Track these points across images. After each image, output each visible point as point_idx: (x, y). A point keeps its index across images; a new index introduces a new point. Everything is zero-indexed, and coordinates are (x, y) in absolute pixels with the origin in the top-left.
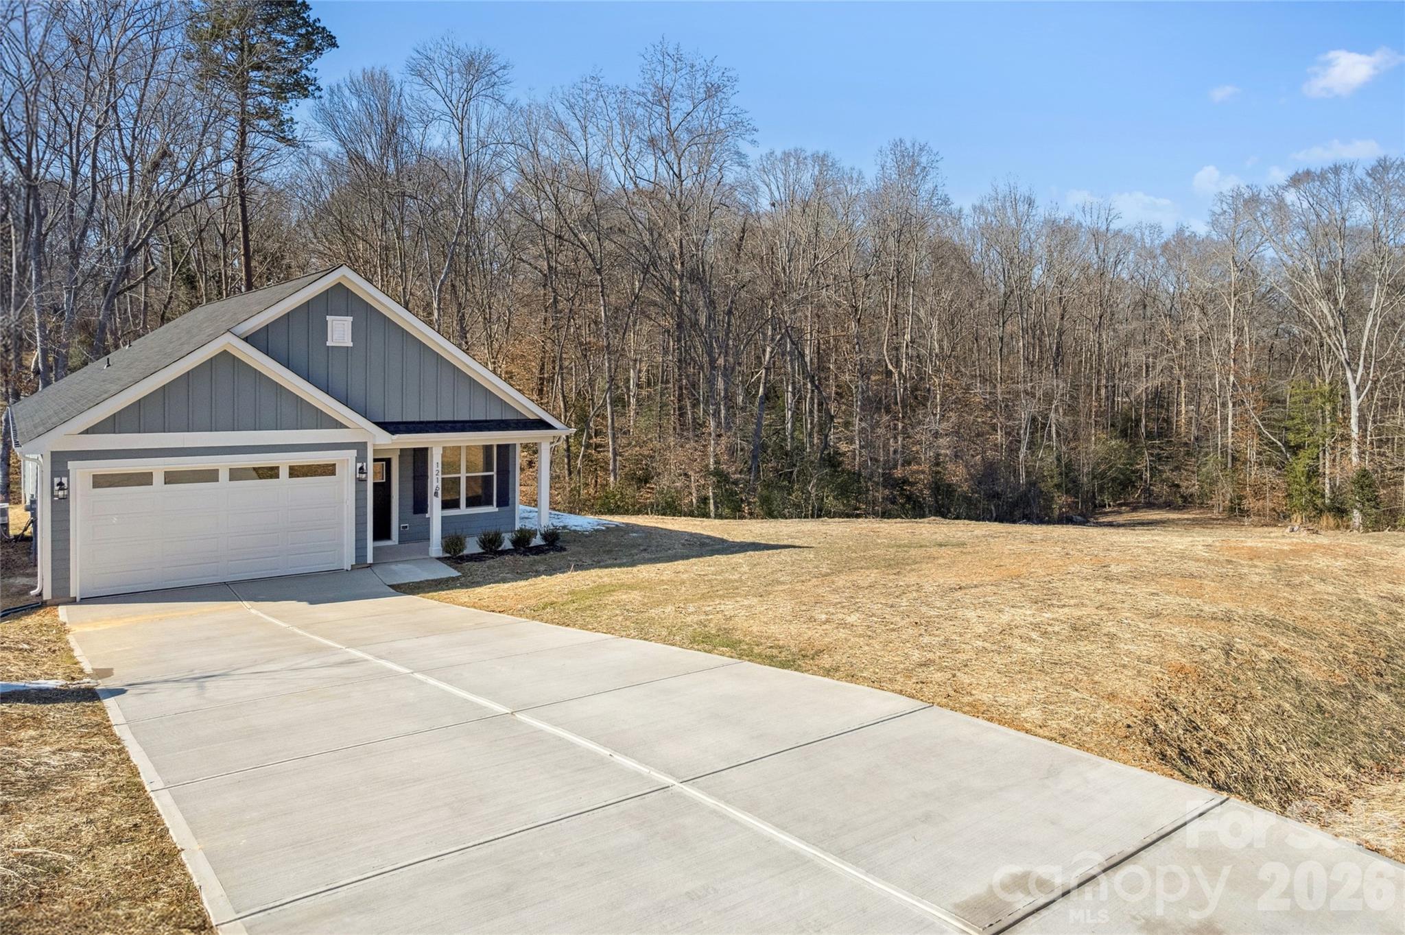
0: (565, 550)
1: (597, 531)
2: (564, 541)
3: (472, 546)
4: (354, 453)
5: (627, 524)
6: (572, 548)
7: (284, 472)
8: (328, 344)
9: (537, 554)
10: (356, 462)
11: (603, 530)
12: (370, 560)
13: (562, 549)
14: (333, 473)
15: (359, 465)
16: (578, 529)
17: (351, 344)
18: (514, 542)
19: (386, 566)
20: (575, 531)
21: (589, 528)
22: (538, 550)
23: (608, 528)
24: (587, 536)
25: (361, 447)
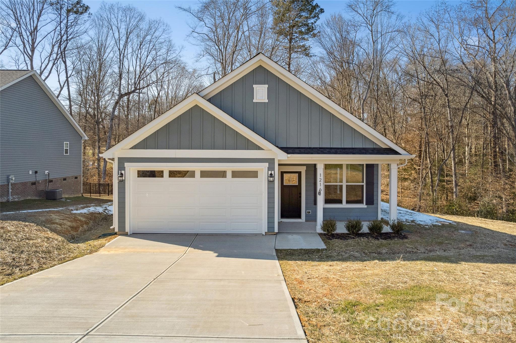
0: (406, 238)
1: (434, 226)
2: (408, 231)
3: (341, 228)
4: (267, 165)
5: (458, 223)
6: (413, 237)
7: (229, 174)
8: (254, 101)
9: (385, 239)
10: (268, 171)
11: (439, 226)
12: (276, 230)
13: (405, 237)
14: (257, 177)
15: (270, 172)
16: (421, 223)
17: (267, 101)
18: (370, 229)
19: (285, 235)
20: (419, 225)
21: (430, 223)
22: (387, 236)
23: (443, 225)
24: (426, 229)
25: (271, 161)
